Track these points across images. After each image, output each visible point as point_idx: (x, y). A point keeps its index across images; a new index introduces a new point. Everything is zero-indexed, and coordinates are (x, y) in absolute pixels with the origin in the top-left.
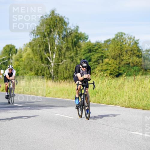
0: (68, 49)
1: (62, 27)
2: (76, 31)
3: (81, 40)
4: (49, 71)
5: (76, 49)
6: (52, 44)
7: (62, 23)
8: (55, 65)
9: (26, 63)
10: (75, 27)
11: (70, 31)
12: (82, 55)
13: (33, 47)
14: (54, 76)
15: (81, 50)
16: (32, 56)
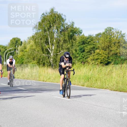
0: (65, 41)
1: (60, 23)
2: (72, 26)
3: (76, 34)
4: (49, 60)
5: (72, 42)
6: (51, 37)
7: (60, 19)
8: (54, 55)
9: (29, 54)
10: (71, 23)
11: (67, 26)
12: (77, 46)
13: (36, 40)
14: (53, 64)
15: (76, 42)
16: (34, 47)
